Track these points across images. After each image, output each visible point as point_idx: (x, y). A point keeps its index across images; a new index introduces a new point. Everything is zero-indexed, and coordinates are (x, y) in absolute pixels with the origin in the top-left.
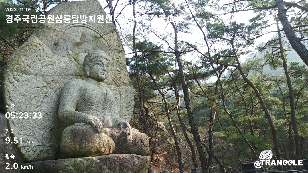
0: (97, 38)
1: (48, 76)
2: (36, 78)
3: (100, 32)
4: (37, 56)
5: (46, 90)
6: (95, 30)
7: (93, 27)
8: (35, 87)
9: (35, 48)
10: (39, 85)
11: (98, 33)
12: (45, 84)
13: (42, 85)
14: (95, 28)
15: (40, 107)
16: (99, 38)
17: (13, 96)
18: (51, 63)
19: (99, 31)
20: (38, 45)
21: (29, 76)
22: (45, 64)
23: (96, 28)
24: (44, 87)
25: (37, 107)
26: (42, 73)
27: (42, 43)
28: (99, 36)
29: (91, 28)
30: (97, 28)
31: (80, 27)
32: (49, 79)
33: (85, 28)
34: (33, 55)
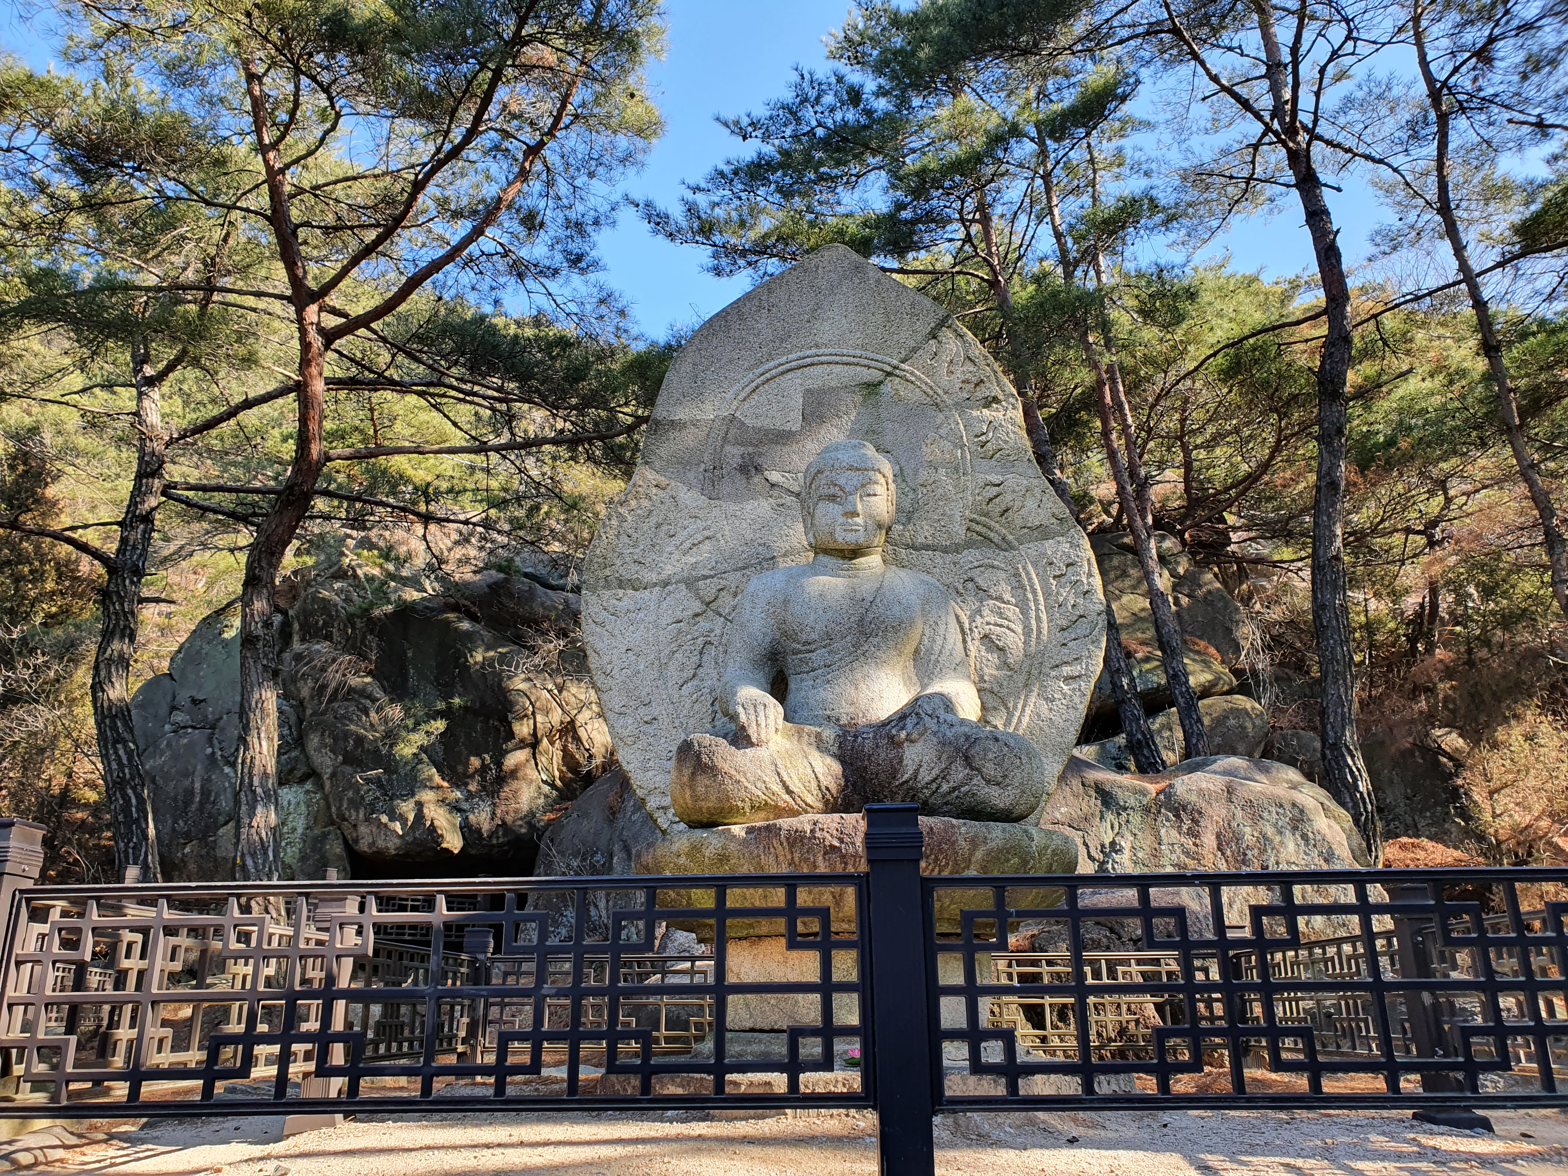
0: (871, 388)
1: (705, 577)
2: (668, 594)
3: (879, 357)
4: (658, 526)
5: (703, 624)
6: (856, 360)
7: (845, 351)
8: (669, 621)
9: (645, 503)
10: (679, 615)
11: (869, 367)
12: (697, 606)
13: (690, 613)
14: (852, 352)
15: (695, 682)
16: (880, 383)
17: (610, 663)
18: (707, 533)
19: (872, 356)
20: (654, 490)
21: (647, 592)
22: (687, 544)
23: (858, 352)
24: (697, 615)
25: (686, 682)
26: (685, 574)
27: (663, 481)
28: (877, 375)
29: (837, 359)
30: (863, 347)
31: (789, 375)
32: (708, 589)
33: (812, 369)
34: (645, 527)
